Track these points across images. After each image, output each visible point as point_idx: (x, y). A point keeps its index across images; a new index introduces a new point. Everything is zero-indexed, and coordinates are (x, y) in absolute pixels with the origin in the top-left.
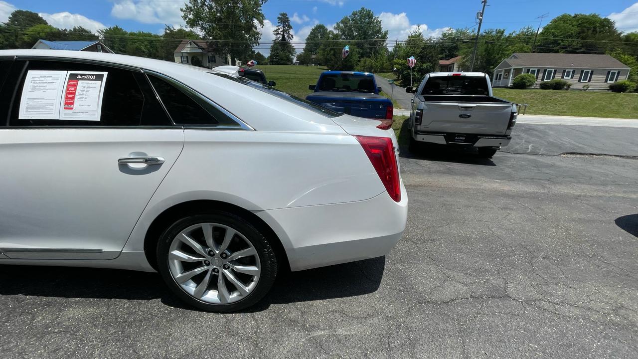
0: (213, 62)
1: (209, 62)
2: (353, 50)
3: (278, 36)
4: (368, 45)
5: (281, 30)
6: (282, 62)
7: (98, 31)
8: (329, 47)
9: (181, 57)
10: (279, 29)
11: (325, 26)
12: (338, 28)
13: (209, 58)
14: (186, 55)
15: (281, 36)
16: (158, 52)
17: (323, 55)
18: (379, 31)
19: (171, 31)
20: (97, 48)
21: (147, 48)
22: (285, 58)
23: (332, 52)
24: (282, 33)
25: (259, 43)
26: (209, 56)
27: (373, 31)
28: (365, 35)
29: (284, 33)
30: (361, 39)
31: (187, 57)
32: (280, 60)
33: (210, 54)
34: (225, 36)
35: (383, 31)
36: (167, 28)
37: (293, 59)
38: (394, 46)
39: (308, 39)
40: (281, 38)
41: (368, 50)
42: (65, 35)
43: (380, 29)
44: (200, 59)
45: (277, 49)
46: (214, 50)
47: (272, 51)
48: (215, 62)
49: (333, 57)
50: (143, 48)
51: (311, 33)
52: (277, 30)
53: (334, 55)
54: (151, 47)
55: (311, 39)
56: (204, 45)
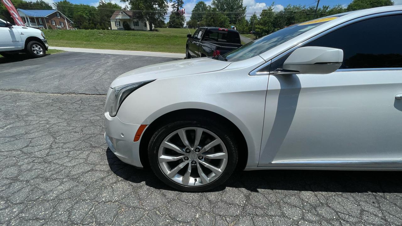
0: (137, 26)
1: (134, 26)
2: (226, 18)
3: (174, 9)
4: (234, 15)
5: (176, 4)
6: (178, 26)
7: (53, 4)
8: (210, 16)
9: (115, 22)
10: (175, 4)
11: (204, 2)
12: (214, 3)
13: (134, 23)
14: (118, 20)
15: (176, 9)
16: (95, 18)
17: (206, 22)
18: (241, 6)
19: (103, 4)
20: (57, 15)
21: (87, 16)
22: (179, 24)
23: (212, 20)
24: (177, 7)
25: (167, 13)
26: (134, 22)
27: (237, 6)
28: (232, 9)
29: (178, 7)
30: (229, 11)
31: (119, 22)
32: (176, 25)
33: (135, 20)
34: (146, 8)
35: (243, 6)
36: (101, 2)
37: (184, 24)
38: (251, 17)
39: (193, 11)
40: (176, 10)
41: (234, 19)
42: (31, 5)
43: (242, 5)
44: (129, 24)
45: (174, 17)
46: (138, 17)
47: (170, 19)
48: (138, 26)
49: (213, 23)
50: (85, 16)
51: (195, 7)
52: (174, 4)
53: (213, 22)
54: (90, 15)
55: (195, 11)
56: (131, 14)
